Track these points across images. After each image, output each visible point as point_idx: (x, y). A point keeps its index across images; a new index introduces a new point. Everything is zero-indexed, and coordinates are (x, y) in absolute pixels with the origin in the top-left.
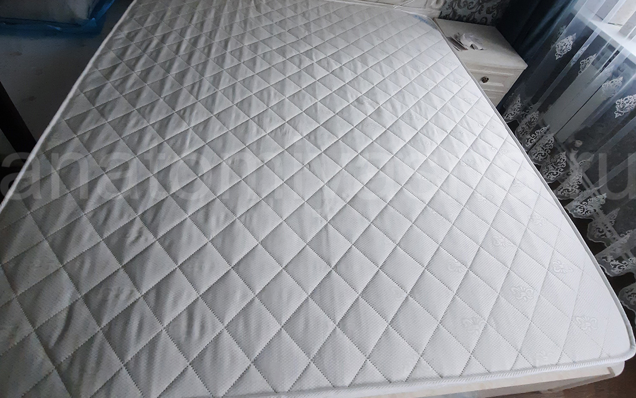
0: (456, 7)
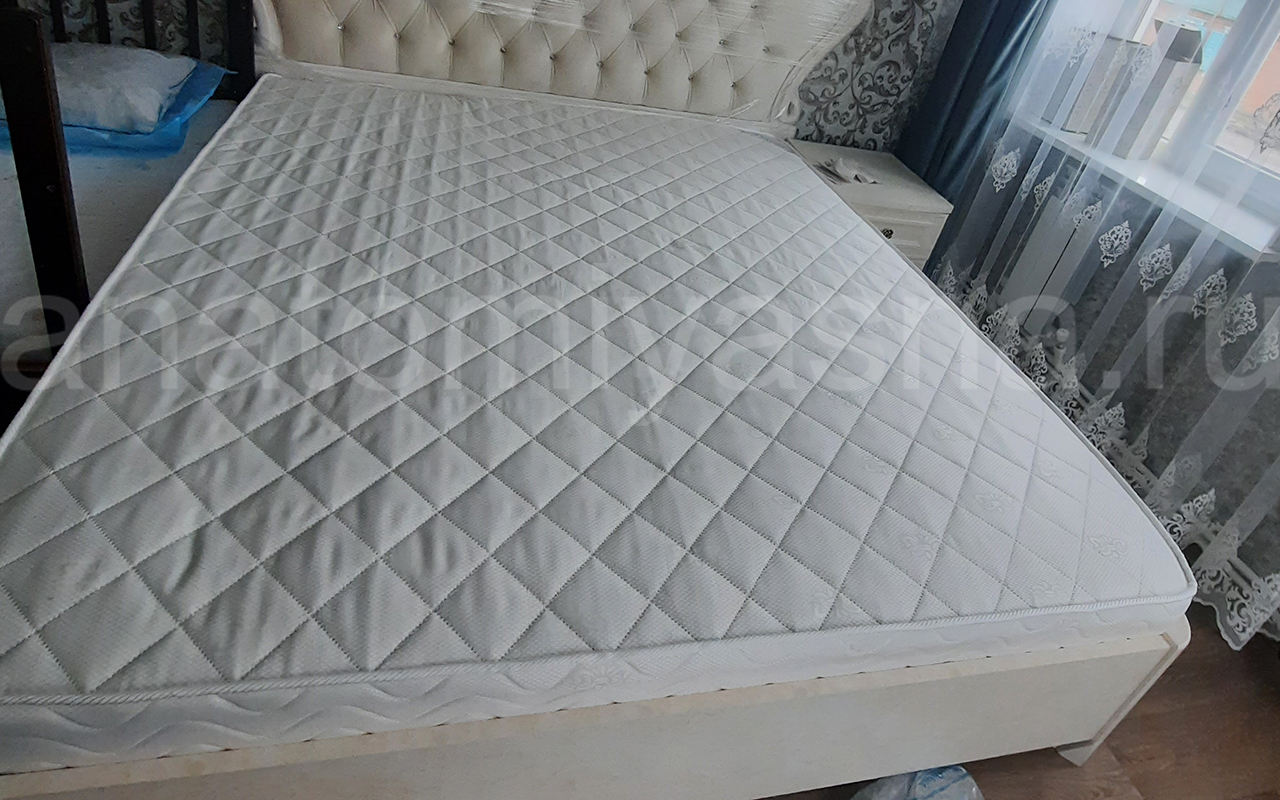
0: (822, 122)
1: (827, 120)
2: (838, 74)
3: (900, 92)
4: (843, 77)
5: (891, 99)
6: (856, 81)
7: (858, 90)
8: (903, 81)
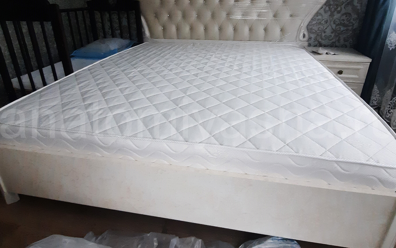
0: (320, 40)
1: (322, 39)
2: (323, 21)
3: (353, 24)
4: (326, 22)
5: (350, 28)
6: (332, 23)
7: (334, 26)
8: (354, 20)
